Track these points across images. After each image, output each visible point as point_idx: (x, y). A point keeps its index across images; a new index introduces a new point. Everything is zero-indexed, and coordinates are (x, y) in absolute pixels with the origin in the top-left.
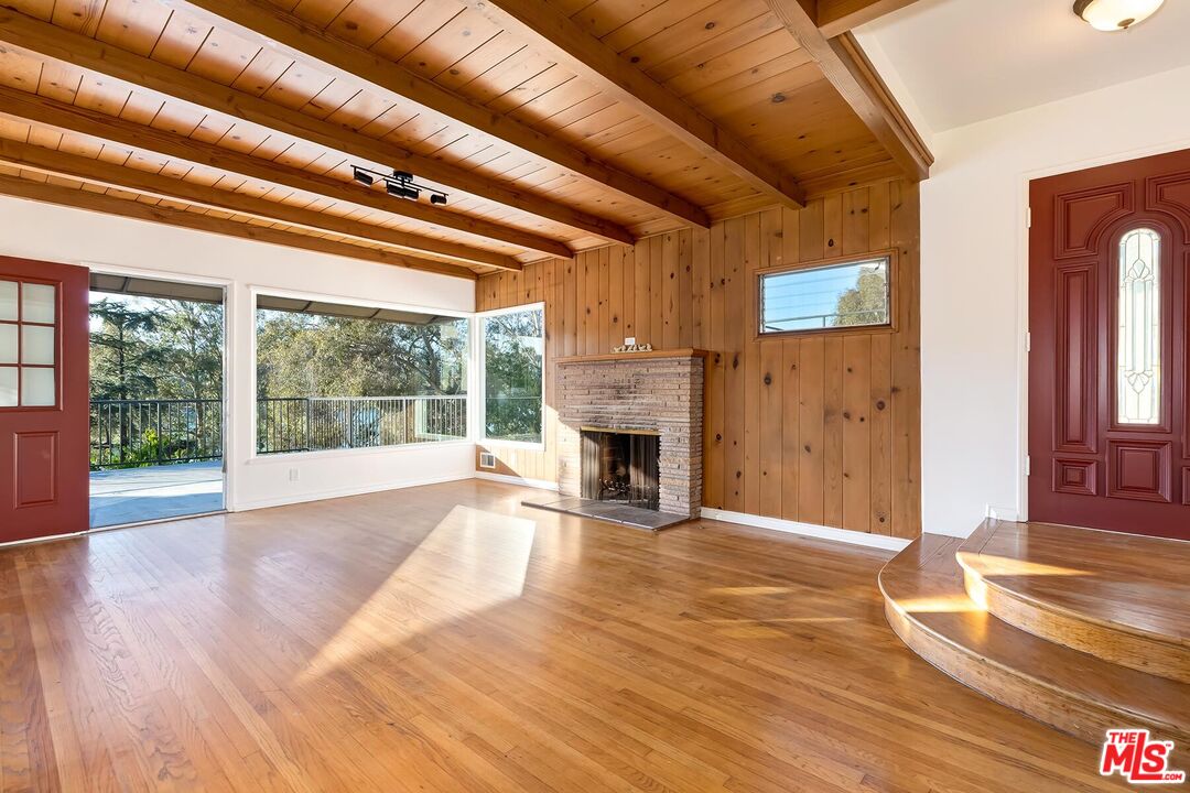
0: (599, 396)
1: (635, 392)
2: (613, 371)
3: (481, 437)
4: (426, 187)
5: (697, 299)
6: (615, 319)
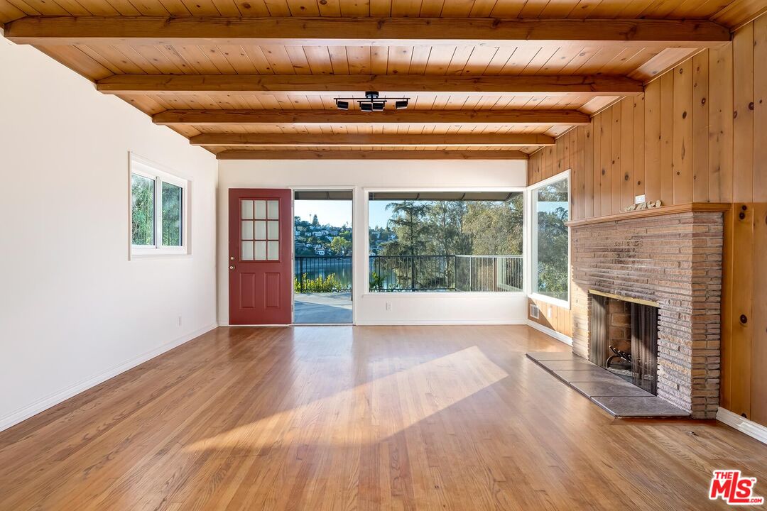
0: (603, 259)
1: (634, 256)
2: (613, 232)
3: (532, 292)
4: (390, 97)
5: (715, 137)
6: (627, 177)
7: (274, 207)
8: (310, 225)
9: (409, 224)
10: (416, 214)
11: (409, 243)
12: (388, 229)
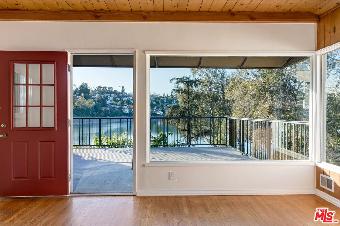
3: (321, 160)
7: (49, 70)
8: (119, 93)
9: (187, 92)
10: (191, 85)
11: (186, 106)
12: (172, 96)
